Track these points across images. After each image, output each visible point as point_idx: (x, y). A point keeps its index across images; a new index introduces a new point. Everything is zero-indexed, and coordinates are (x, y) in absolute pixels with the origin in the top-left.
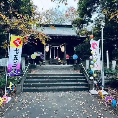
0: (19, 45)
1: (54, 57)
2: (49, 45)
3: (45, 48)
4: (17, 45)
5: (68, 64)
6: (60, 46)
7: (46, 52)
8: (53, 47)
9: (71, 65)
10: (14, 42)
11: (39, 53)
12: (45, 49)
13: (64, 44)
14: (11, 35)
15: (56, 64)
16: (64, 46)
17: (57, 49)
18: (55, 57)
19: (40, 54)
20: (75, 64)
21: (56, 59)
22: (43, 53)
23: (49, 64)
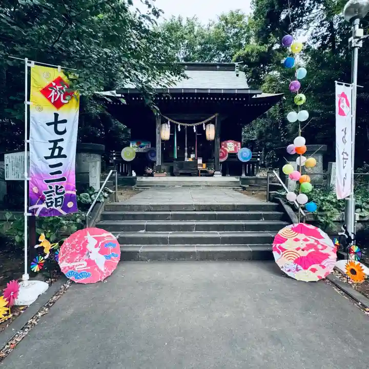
0: (63, 104)
1: (186, 154)
2: (169, 120)
3: (159, 129)
4: (58, 104)
5: (224, 175)
6: (203, 122)
7: (163, 141)
8: (181, 126)
9: (234, 179)
10: (46, 92)
11: (142, 144)
12: (159, 133)
13: (215, 118)
14: (33, 65)
15: (190, 175)
16: (213, 122)
17: (195, 131)
18: (189, 157)
19: (146, 147)
20: (244, 176)
21: (190, 160)
22: (154, 145)
23: (173, 175)
